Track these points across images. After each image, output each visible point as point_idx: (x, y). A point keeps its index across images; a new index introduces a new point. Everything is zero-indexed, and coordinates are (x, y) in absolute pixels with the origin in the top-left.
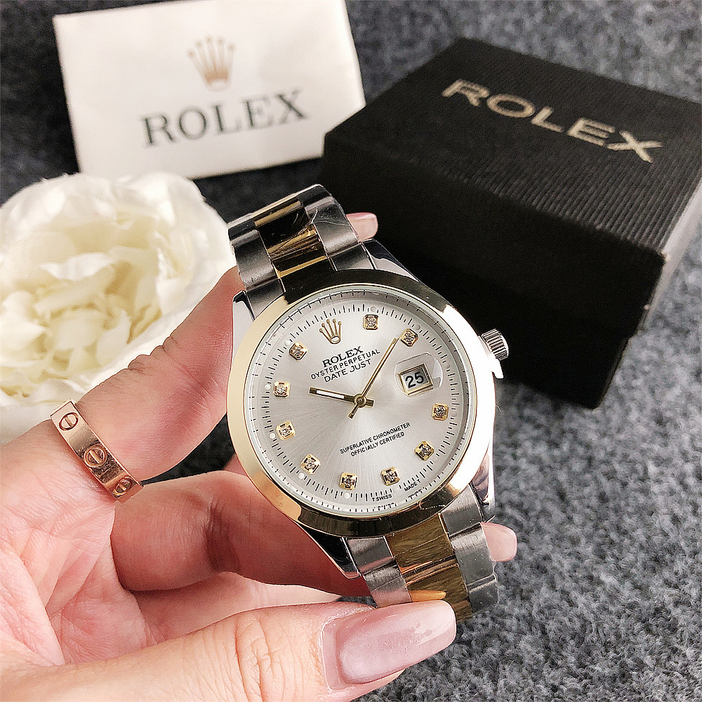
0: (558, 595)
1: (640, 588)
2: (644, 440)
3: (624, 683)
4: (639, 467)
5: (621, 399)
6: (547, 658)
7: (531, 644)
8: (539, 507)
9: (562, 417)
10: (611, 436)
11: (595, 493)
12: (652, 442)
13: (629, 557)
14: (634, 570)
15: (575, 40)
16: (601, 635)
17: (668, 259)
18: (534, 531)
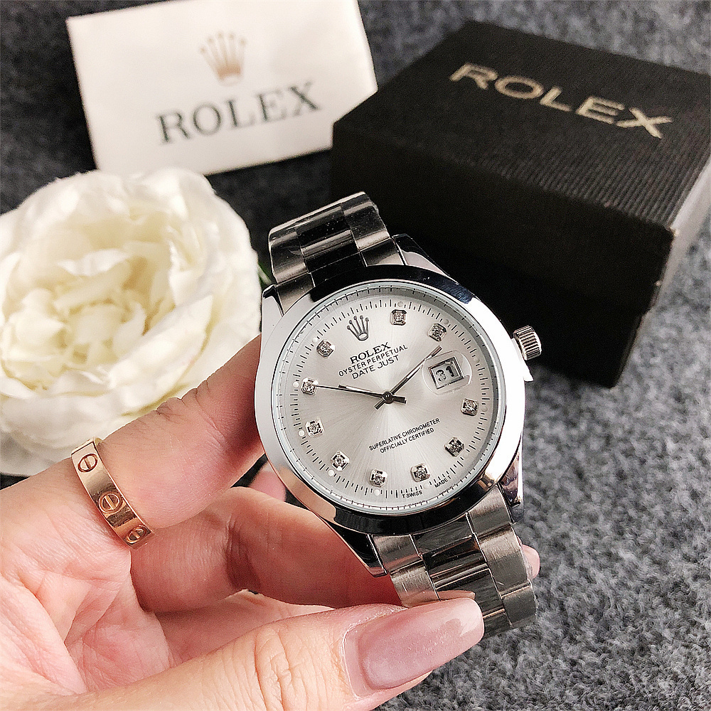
0: (576, 572)
1: (659, 563)
2: (662, 417)
3: (642, 656)
4: (658, 445)
5: (639, 377)
6: (566, 633)
7: (550, 620)
8: (557, 486)
9: (579, 397)
10: (629, 414)
11: (613, 470)
12: (671, 418)
13: (648, 533)
14: (652, 546)
15: (588, 18)
16: (619, 610)
17: (677, 234)
18: (552, 510)
